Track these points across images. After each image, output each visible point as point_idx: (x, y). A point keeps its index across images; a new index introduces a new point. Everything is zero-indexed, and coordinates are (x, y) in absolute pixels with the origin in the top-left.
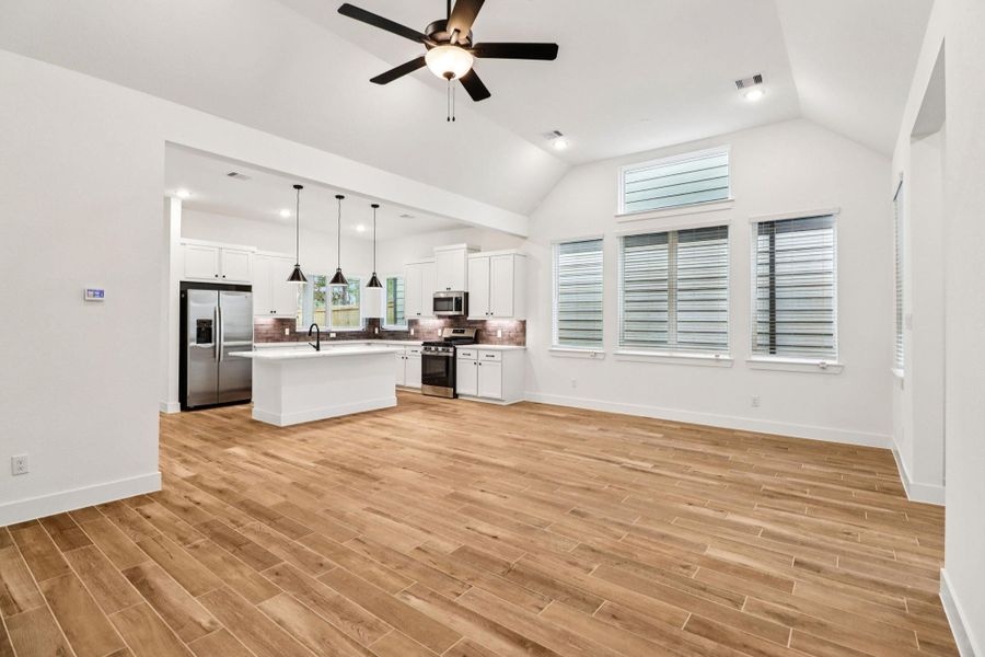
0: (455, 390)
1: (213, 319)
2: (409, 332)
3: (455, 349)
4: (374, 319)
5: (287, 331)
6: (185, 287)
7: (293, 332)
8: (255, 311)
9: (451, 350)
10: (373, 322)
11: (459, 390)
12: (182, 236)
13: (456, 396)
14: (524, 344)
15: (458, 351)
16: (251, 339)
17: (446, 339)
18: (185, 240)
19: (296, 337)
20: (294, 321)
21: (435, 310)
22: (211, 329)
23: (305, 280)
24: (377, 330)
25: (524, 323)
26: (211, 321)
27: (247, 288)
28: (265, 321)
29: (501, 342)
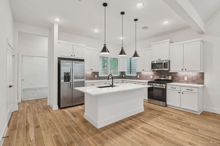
0: (166, 103)
1: (70, 72)
2: (137, 77)
3: (166, 85)
4: (123, 72)
5: (96, 76)
6: (60, 59)
7: (98, 76)
8: (86, 69)
9: (164, 85)
10: (123, 73)
11: (168, 103)
12: (59, 39)
13: (166, 106)
14: (203, 84)
15: (167, 86)
16: (84, 79)
17: (155, 80)
18: (59, 41)
19: (99, 78)
20: (98, 72)
21: (152, 68)
22: (69, 76)
23: (109, 52)
24: (124, 75)
25: (203, 74)
26: (69, 73)
27: (83, 60)
28: (89, 72)
29: (187, 82)
